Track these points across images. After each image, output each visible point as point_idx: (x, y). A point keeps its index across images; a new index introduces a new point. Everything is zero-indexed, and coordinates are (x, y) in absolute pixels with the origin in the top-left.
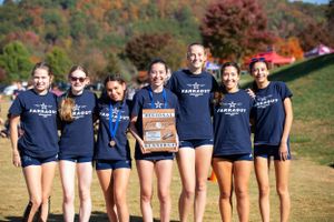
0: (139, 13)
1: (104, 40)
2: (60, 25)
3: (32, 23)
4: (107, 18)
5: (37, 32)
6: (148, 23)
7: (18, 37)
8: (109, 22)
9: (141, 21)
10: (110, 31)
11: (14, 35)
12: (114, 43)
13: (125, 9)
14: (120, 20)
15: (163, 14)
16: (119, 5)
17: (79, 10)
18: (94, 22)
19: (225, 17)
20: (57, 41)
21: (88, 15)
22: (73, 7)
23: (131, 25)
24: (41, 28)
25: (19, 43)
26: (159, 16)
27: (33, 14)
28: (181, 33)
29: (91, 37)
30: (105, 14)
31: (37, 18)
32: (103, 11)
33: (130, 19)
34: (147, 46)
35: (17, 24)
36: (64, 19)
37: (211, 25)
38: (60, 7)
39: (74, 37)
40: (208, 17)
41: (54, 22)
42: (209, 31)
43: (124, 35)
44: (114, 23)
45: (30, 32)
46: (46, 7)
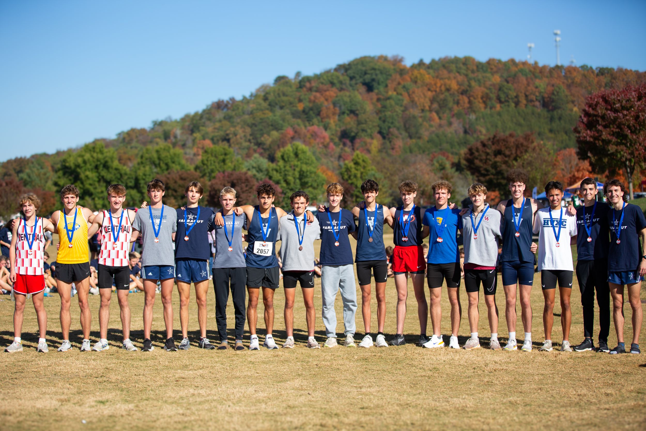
0: (486, 99)
1: (430, 141)
2: (362, 117)
3: (318, 114)
4: (435, 106)
5: (326, 128)
6: (499, 114)
7: (297, 135)
8: (438, 113)
9: (488, 111)
10: (440, 126)
11: (291, 132)
12: (446, 146)
13: (464, 93)
14: (456, 109)
15: (523, 101)
16: (454, 86)
17: (391, 93)
18: (415, 112)
19: (612, 115)
20: (358, 143)
21: (406, 101)
22: (382, 88)
23: (473, 117)
24: (333, 122)
25: (301, 146)
26: (517, 104)
27: (321, 99)
28: (551, 131)
29: (411, 137)
30: (432, 101)
31: (326, 106)
32: (430, 94)
33: (471, 108)
34: (498, 153)
35: (295, 115)
36: (369, 107)
37: (590, 125)
38: (363, 89)
39: (384, 135)
40: (587, 114)
41: (352, 112)
42: (587, 135)
43: (461, 131)
44: (447, 115)
45: (316, 128)
46: (341, 90)
